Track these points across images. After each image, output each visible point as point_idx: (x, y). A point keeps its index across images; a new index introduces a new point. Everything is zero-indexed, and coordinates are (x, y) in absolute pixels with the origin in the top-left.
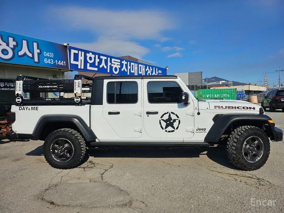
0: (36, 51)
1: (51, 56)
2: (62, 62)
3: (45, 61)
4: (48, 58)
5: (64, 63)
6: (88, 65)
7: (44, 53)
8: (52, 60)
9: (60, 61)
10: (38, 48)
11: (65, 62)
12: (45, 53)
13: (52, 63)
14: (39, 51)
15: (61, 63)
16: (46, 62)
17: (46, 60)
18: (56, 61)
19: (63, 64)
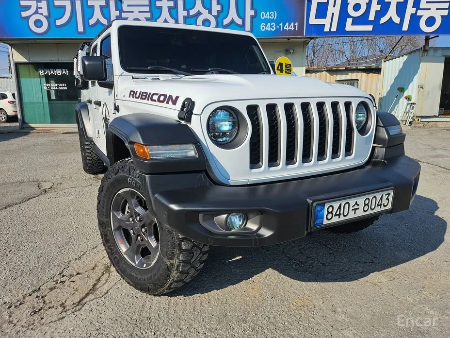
0: (249, 13)
1: (272, 17)
2: (292, 24)
3: (261, 27)
4: (267, 21)
5: (295, 27)
6: (349, 21)
7: (261, 14)
8: (273, 25)
9: (287, 24)
10: (252, 8)
11: (296, 24)
12: (263, 14)
13: (273, 28)
14: (252, 13)
15: (290, 27)
16: (262, 30)
17: (263, 25)
18: (281, 24)
19: (293, 29)
